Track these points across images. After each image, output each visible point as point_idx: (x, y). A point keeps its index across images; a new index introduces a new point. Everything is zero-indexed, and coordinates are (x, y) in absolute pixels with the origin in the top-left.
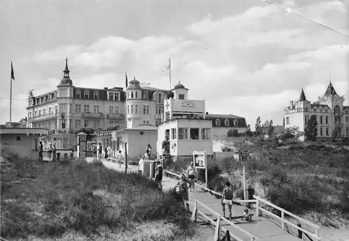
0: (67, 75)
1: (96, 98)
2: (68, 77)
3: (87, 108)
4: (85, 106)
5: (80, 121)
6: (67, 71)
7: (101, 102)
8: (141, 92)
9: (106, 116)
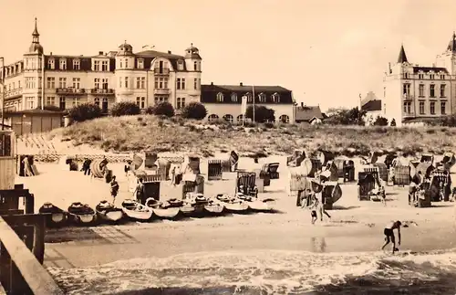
0: (36, 40)
1: (76, 69)
2: (38, 43)
3: (63, 81)
4: (61, 79)
5: (53, 98)
6: (36, 35)
7: (84, 73)
8: (133, 59)
9: (89, 92)
